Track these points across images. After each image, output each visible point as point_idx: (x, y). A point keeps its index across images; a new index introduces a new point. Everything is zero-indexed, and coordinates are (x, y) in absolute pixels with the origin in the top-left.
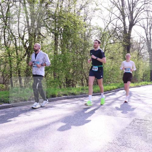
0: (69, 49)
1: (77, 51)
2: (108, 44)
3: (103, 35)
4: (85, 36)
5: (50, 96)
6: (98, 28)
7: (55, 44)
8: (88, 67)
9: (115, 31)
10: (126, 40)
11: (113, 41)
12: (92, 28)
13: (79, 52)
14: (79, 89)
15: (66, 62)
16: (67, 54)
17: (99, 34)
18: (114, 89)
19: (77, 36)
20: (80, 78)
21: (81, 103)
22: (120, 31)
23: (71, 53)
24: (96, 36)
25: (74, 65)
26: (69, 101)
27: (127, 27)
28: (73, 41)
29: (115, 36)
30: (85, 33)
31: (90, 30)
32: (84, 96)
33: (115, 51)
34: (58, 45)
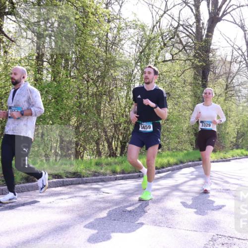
0: (70, 72)
1: (88, 76)
2: (159, 63)
3: (149, 41)
4: (107, 43)
5: (22, 179)
6: (137, 25)
7: (37, 58)
8: (113, 114)
9: (175, 33)
10: (200, 55)
11: (171, 56)
12: (123, 25)
13: (92, 79)
14: (91, 163)
15: (62, 100)
16: (64, 83)
17: (140, 39)
18: (169, 165)
19: (90, 41)
20: (92, 137)
21: (93, 196)
22: (188, 33)
23: (74, 80)
24: (132, 44)
25: (79, 107)
26: (66, 192)
27: (203, 24)
28: (80, 53)
29: (176, 45)
30: (107, 35)
31: (120, 29)
32: (100, 179)
33: (174, 79)
34: (43, 61)
